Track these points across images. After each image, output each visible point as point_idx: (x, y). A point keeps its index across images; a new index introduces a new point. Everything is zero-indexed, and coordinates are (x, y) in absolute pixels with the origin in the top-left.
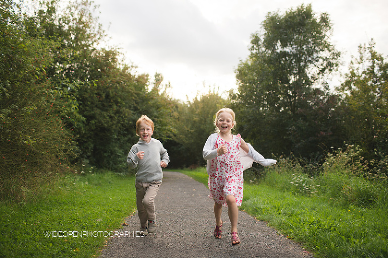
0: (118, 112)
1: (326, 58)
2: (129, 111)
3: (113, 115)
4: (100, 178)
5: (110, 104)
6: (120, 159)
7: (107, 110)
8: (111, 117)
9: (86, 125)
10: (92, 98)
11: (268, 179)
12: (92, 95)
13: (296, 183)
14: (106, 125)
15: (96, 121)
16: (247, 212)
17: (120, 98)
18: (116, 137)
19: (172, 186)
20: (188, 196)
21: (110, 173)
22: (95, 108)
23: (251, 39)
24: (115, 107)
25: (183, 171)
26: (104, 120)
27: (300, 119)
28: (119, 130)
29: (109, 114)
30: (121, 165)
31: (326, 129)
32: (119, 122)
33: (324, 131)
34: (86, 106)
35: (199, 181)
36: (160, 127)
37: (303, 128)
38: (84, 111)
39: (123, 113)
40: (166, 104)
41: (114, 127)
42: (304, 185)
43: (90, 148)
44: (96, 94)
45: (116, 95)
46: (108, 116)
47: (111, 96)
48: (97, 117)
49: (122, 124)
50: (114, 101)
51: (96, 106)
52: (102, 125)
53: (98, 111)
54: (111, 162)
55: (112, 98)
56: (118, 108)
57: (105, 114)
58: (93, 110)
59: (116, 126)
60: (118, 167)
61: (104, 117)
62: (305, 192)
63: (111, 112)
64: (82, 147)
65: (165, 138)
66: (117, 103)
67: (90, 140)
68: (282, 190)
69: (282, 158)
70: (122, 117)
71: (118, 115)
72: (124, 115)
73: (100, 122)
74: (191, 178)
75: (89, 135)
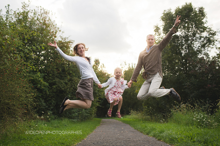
0: (70, 80)
1: (206, 36)
2: (78, 79)
3: (67, 82)
4: (59, 123)
5: (65, 75)
6: (73, 110)
7: (63, 79)
8: (66, 83)
9: (50, 89)
10: (53, 71)
11: (175, 118)
12: (53, 69)
13: (198, 119)
14: (63, 89)
15: (56, 86)
16: (165, 141)
17: (72, 71)
18: (70, 96)
19: (108, 127)
20: (119, 132)
21: (66, 120)
22: (56, 78)
23: (154, 29)
24: (69, 77)
25: (115, 118)
26: (62, 86)
27: (193, 77)
28: (72, 91)
29: (64, 81)
30: (74, 115)
31: (211, 83)
32: (71, 87)
33: (210, 84)
34: (49, 76)
35: (126, 123)
36: (99, 90)
37: (195, 83)
38: (48, 80)
39: (74, 80)
40: (102, 75)
41: (68, 90)
42: (204, 120)
43: (53, 103)
44: (56, 69)
45: (69, 69)
46: (64, 82)
47: (66, 70)
48: (57, 84)
49: (73, 88)
50: (68, 73)
51: (57, 77)
52: (61, 89)
53: (57, 80)
54: (67, 113)
55: (66, 71)
56: (71, 77)
57: (62, 81)
58: (54, 79)
59: (70, 89)
60: (72, 116)
61: (62, 83)
62: (206, 125)
63: (66, 80)
64: (48, 103)
65: (103, 97)
66: (69, 74)
67: (53, 98)
68: (187, 124)
69: (182, 104)
70: (73, 83)
71: (70, 82)
72: (75, 82)
73: (59, 87)
74: (121, 122)
75: (52, 95)
